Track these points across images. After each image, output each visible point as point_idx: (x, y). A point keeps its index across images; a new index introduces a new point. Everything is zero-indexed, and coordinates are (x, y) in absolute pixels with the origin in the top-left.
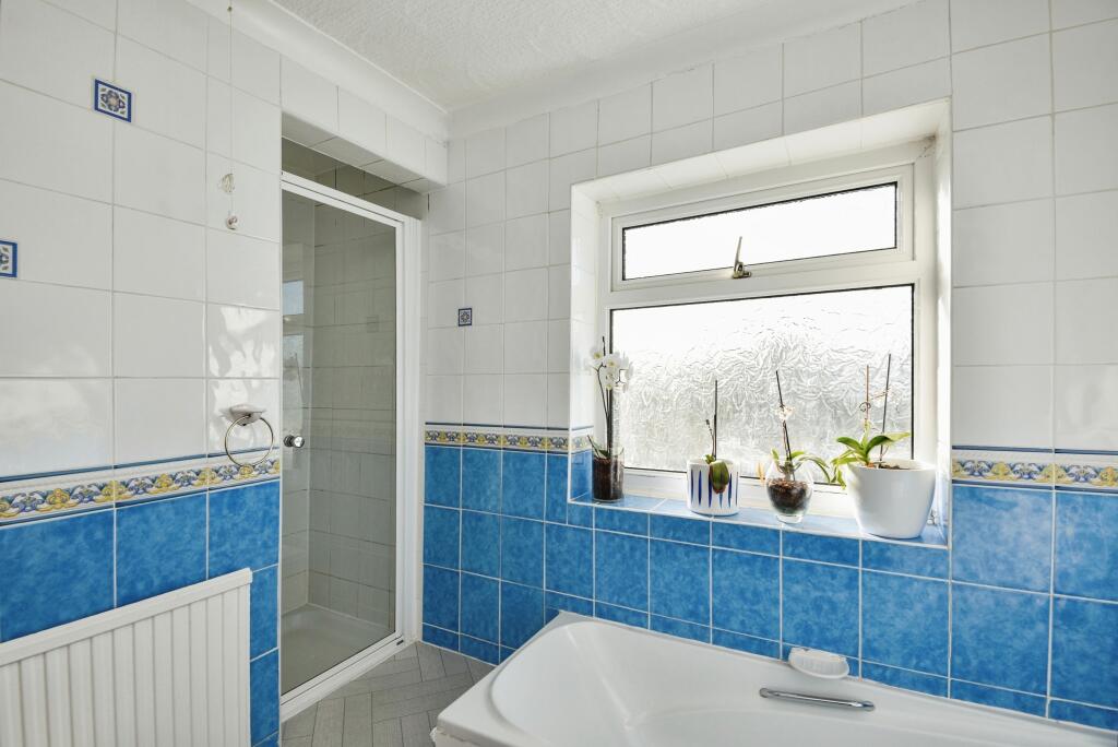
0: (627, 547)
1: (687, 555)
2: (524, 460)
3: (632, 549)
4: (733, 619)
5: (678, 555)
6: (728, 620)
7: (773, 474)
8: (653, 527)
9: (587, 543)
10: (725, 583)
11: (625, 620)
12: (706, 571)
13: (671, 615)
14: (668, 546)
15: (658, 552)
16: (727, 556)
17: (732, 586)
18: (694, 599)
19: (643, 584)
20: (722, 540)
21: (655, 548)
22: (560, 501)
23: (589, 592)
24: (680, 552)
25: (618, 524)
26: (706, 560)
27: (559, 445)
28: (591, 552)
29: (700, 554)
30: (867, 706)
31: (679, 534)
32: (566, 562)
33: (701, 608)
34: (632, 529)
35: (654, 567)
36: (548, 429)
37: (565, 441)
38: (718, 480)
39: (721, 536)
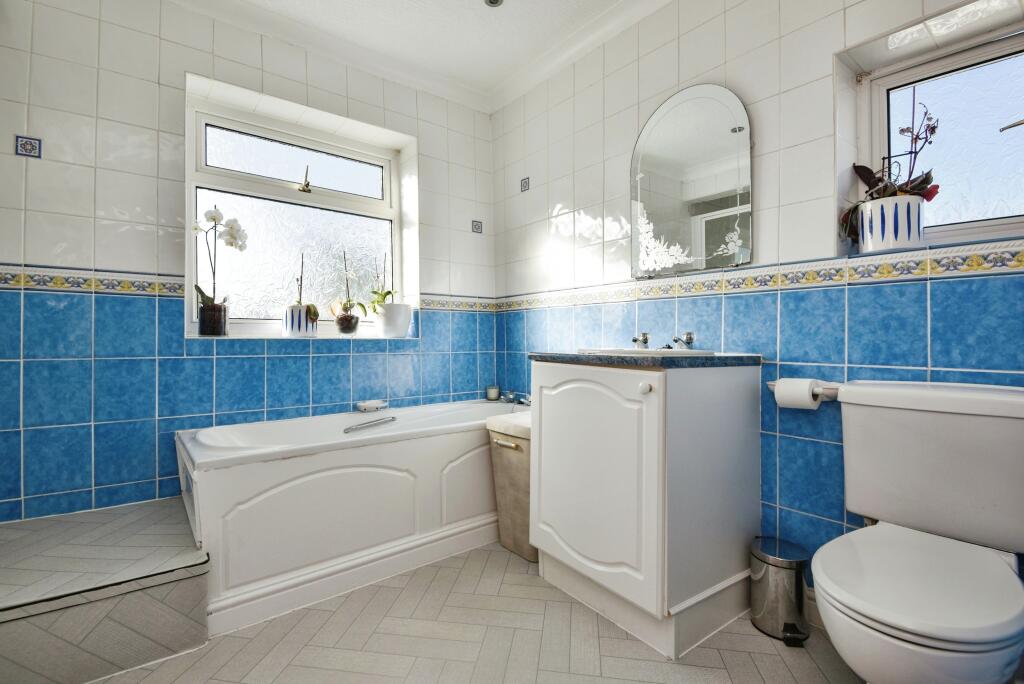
0: (247, 367)
1: (295, 363)
2: (128, 303)
3: (252, 367)
4: (325, 396)
5: (288, 364)
6: (322, 398)
7: (339, 312)
8: (269, 348)
9: (208, 369)
10: (320, 376)
11: (246, 420)
12: (308, 371)
13: (282, 406)
14: (281, 359)
15: (273, 365)
16: (321, 359)
17: (324, 376)
18: (300, 391)
19: (260, 389)
20: (318, 350)
21: (270, 362)
22: (175, 337)
23: (208, 408)
24: (290, 363)
25: (238, 350)
26: (308, 364)
27: (172, 288)
28: (212, 375)
29: (304, 361)
30: (393, 419)
31: (289, 350)
32: (184, 389)
33: (304, 395)
34: (251, 352)
35: (270, 377)
36: (159, 275)
37: (181, 287)
38: (311, 314)
39: (318, 348)
